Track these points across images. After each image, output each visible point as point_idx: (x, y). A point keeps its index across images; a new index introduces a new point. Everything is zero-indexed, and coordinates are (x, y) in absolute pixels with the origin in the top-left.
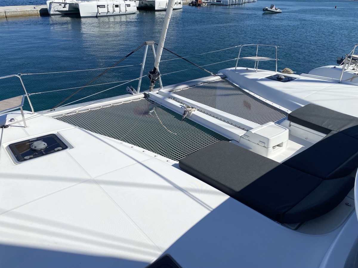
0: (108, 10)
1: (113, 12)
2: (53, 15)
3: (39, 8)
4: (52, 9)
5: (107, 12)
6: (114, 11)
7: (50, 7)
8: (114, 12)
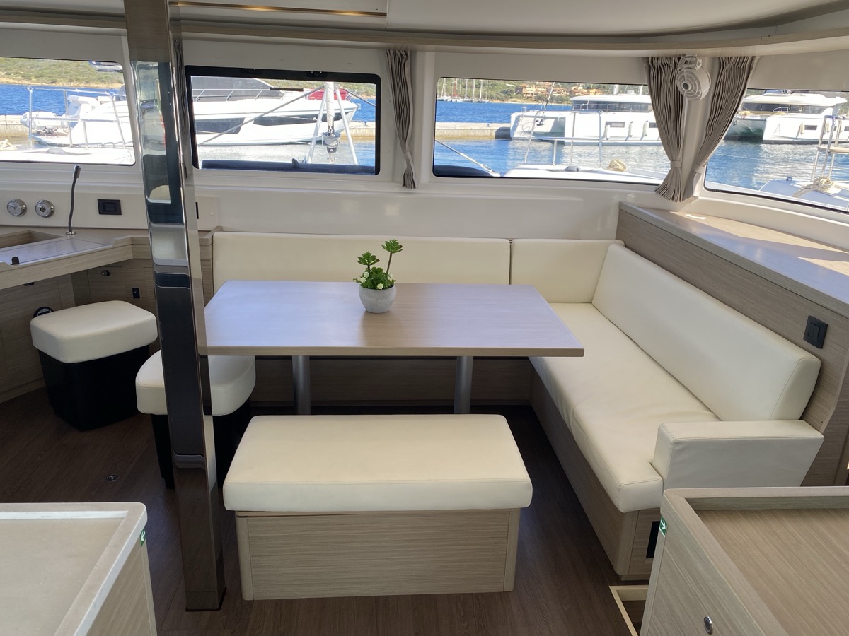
0: (629, 132)
1: (643, 137)
2: (518, 139)
3: (496, 127)
4: (519, 129)
5: (628, 137)
6: (644, 135)
7: (515, 127)
8: (645, 138)
